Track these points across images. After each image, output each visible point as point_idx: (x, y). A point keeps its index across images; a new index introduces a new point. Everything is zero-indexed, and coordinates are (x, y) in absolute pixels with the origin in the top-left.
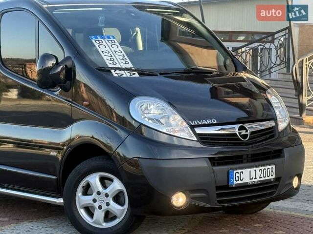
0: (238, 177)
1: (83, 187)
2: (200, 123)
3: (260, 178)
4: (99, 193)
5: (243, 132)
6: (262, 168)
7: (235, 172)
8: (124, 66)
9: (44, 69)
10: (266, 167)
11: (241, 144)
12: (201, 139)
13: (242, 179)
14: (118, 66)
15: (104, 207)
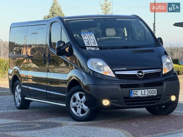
0: (135, 93)
1: (73, 99)
2: (118, 70)
3: (147, 94)
4: (79, 101)
5: (140, 74)
6: (149, 90)
7: (133, 91)
8: (93, 45)
9: (59, 47)
10: (151, 90)
11: (139, 79)
12: (118, 76)
13: (137, 94)
14: (90, 45)
15: (81, 107)
